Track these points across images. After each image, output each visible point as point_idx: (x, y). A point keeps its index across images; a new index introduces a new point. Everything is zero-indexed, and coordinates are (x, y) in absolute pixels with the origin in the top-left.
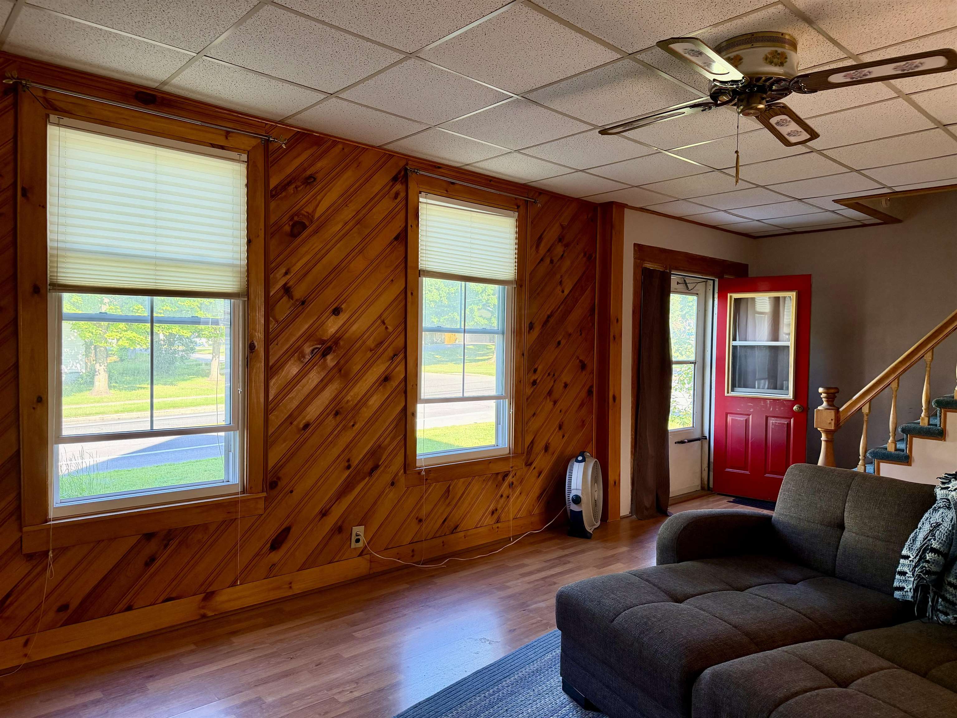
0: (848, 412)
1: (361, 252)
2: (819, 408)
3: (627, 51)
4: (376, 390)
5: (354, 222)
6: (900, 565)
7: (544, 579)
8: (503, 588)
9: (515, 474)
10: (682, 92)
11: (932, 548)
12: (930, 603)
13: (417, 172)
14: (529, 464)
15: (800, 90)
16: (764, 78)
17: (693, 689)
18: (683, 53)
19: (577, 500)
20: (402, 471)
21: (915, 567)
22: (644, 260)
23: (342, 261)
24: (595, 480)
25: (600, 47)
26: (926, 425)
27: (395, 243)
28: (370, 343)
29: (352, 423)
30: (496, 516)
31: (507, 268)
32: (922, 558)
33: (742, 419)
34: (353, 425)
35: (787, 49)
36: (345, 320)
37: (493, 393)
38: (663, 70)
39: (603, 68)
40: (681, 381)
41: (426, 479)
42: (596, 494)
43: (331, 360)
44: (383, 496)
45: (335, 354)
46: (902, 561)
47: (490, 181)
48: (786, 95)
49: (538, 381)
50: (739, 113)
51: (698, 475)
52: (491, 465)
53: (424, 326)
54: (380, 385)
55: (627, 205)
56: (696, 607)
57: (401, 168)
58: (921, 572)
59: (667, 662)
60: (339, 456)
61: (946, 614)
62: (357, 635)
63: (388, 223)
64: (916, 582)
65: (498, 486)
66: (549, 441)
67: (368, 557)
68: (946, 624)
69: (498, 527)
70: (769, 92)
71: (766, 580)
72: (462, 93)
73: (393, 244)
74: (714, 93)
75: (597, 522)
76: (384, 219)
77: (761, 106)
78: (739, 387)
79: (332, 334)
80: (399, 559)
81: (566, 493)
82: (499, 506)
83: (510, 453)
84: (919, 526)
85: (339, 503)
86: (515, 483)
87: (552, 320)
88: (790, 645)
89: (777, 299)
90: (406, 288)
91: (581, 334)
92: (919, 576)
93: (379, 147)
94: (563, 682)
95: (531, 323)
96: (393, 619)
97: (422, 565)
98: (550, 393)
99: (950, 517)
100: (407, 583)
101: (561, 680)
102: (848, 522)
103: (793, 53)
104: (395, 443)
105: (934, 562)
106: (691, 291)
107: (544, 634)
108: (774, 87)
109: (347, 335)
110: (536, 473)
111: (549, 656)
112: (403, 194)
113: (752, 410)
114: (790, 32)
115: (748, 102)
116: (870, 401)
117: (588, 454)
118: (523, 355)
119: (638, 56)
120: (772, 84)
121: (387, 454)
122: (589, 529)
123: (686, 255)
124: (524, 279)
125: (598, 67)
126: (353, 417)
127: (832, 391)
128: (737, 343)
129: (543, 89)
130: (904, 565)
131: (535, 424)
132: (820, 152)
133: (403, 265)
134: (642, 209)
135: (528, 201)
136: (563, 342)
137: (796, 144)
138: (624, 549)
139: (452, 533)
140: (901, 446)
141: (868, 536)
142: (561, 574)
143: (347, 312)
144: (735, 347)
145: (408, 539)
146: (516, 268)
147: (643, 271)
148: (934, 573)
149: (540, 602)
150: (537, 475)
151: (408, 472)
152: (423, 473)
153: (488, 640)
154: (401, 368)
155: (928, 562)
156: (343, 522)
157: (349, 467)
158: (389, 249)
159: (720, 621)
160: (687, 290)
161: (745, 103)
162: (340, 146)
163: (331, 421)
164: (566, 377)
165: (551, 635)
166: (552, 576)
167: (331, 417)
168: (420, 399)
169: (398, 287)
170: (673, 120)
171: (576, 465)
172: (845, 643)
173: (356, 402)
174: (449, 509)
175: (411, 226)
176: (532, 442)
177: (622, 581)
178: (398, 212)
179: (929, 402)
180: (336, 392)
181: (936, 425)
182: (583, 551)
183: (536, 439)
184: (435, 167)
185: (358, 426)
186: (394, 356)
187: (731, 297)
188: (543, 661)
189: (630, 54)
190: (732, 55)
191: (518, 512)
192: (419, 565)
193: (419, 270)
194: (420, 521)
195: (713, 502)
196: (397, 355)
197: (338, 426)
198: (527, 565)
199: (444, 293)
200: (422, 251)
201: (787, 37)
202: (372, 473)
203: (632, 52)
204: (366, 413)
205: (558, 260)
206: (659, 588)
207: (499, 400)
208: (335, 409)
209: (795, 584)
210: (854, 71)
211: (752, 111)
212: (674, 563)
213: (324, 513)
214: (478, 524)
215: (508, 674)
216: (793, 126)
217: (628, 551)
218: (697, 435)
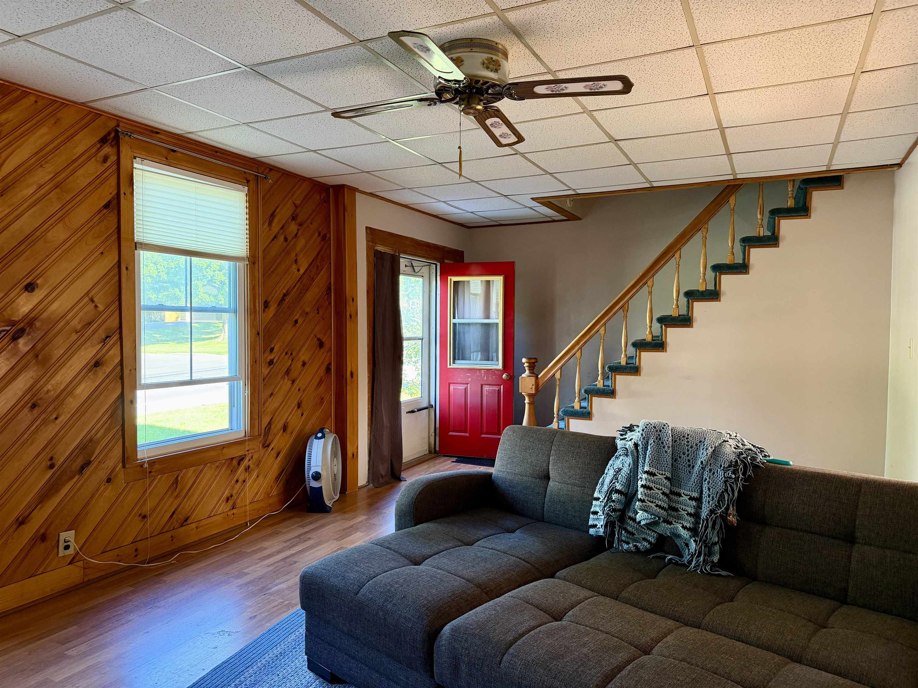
0: (544, 378)
1: (61, 219)
2: (523, 375)
3: (358, 38)
4: (84, 377)
5: (51, 185)
6: (593, 506)
7: (284, 559)
8: (241, 575)
9: (252, 457)
10: (409, 85)
11: (616, 489)
12: (617, 536)
13: (131, 135)
14: (266, 446)
15: (511, 97)
16: (481, 82)
17: (435, 646)
18: (412, 47)
19: (317, 477)
20: (120, 465)
21: (604, 507)
22: (375, 243)
23: (36, 230)
24: (334, 454)
25: (332, 30)
26: (602, 387)
27: (105, 211)
28: (75, 323)
29: (55, 416)
30: (231, 503)
31: (239, 244)
32: (610, 499)
33: (462, 387)
34: (56, 418)
35: (499, 58)
36: (42, 297)
37: (226, 374)
38: (392, 61)
39: (335, 51)
40: (409, 355)
41: (150, 472)
42: (335, 469)
43: (23, 345)
44: (97, 496)
45: (30, 337)
46: (594, 502)
47: (216, 152)
48: (500, 100)
49: (275, 361)
50: (461, 111)
51: (426, 441)
52: (225, 450)
53: (142, 304)
54: (90, 370)
55: (358, 189)
56: (434, 567)
57: (110, 129)
58: (609, 510)
59: (410, 625)
60: (39, 454)
61: (628, 543)
62: (70, 653)
63: (96, 188)
64: (606, 519)
65: (234, 471)
66: (288, 421)
67: (80, 564)
68: (628, 552)
69: (233, 514)
70: (486, 95)
71: (491, 532)
72: (183, 56)
73: (102, 213)
74: (439, 90)
75: (336, 496)
76: (90, 184)
77: (479, 107)
78: (459, 359)
79: (25, 314)
80: (119, 562)
81: (306, 471)
82: (235, 492)
83: (245, 436)
84: (606, 471)
85: (41, 508)
86: (251, 466)
87: (288, 299)
88: (514, 589)
89: (488, 282)
90: (119, 261)
91: (318, 313)
92: (608, 514)
93: (83, 104)
94: (309, 660)
95: (266, 301)
96: (115, 628)
97: (148, 563)
98: (288, 372)
99: (628, 462)
100: (130, 586)
101: (306, 659)
102: (552, 474)
103: (505, 62)
104: (110, 435)
105: (619, 501)
106: (417, 274)
107: (285, 615)
108: (490, 91)
109: (45, 315)
110: (274, 453)
111: (293, 636)
112: (113, 158)
113: (470, 380)
114: (503, 43)
115: (468, 102)
116: (561, 368)
117: (327, 430)
118: (258, 334)
119: (369, 44)
120: (489, 88)
121: (102, 448)
122: (329, 503)
123: (412, 240)
124: (257, 256)
125: (329, 49)
126: (55, 409)
127: (533, 361)
128: (456, 321)
129: (273, 64)
130: (596, 506)
131: (273, 404)
132: (523, 155)
133: (115, 236)
134: (372, 195)
135: (258, 176)
136: (300, 321)
137: (506, 145)
138: (362, 518)
139: (182, 526)
140: (584, 404)
141: (568, 484)
142: (300, 552)
143: (45, 288)
144: (455, 324)
145: (130, 539)
146: (248, 244)
147: (375, 253)
148: (619, 510)
149: (280, 583)
150: (275, 455)
151: (127, 466)
152: (146, 465)
153: (227, 632)
154: (116, 351)
155: (614, 501)
156: (46, 530)
157: (52, 466)
158: (97, 218)
159: (455, 577)
160: (414, 273)
161: (465, 102)
162: (32, 98)
163: (26, 415)
164: (304, 356)
165: (294, 615)
166: (293, 555)
167: (26, 410)
168: (140, 384)
169: (111, 259)
170: (400, 112)
171: (315, 441)
172: (556, 580)
173: (59, 392)
174: (177, 502)
175: (125, 194)
176: (270, 423)
177: (365, 552)
178: (107, 178)
179: (603, 368)
180: (32, 381)
181: (609, 386)
182: (323, 526)
183: (273, 420)
184: (152, 131)
185: (63, 419)
186: (107, 338)
187: (451, 279)
188: (286, 643)
189: (361, 41)
190: (454, 56)
191: (255, 496)
192: (144, 564)
193: (136, 243)
194: (144, 517)
195: (439, 463)
196: (110, 337)
197: (36, 420)
198: (265, 549)
199: (162, 267)
200: (138, 222)
201: (500, 47)
202: (82, 470)
203: (363, 40)
204: (73, 404)
205: (293, 238)
206: (400, 554)
207: (232, 382)
208: (32, 402)
209: (514, 533)
210: (554, 85)
211: (472, 111)
212: (411, 527)
213: (21, 522)
214: (211, 513)
215: (250, 663)
216: (504, 129)
217: (366, 519)
218: (425, 404)
